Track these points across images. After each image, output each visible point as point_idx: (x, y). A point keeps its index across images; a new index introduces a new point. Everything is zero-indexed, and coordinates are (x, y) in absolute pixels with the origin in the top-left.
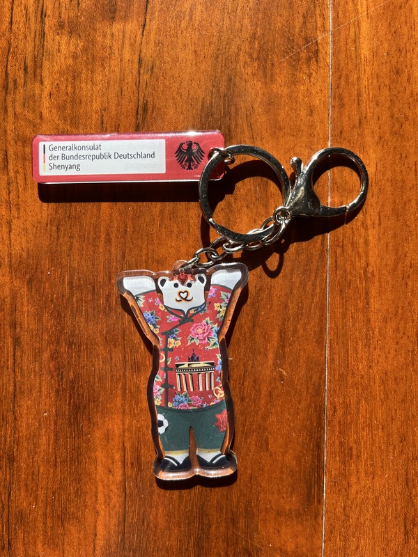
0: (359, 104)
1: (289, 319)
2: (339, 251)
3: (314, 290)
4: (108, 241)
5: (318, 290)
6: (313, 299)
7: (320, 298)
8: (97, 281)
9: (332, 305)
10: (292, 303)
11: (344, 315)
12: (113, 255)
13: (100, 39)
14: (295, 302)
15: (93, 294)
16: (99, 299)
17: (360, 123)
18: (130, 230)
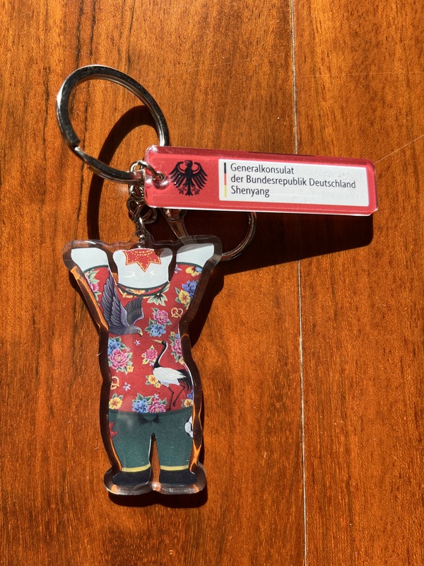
0: (333, 293)
1: (261, 543)
2: (316, 462)
3: (288, 509)
4: (45, 459)
5: (294, 509)
6: (288, 519)
7: (296, 517)
8: (34, 506)
9: (310, 525)
10: (264, 524)
11: (325, 536)
12: (52, 476)
13: (28, 226)
14: (267, 524)
15: (31, 520)
16: (38, 527)
17: (336, 315)
18: (70, 446)
